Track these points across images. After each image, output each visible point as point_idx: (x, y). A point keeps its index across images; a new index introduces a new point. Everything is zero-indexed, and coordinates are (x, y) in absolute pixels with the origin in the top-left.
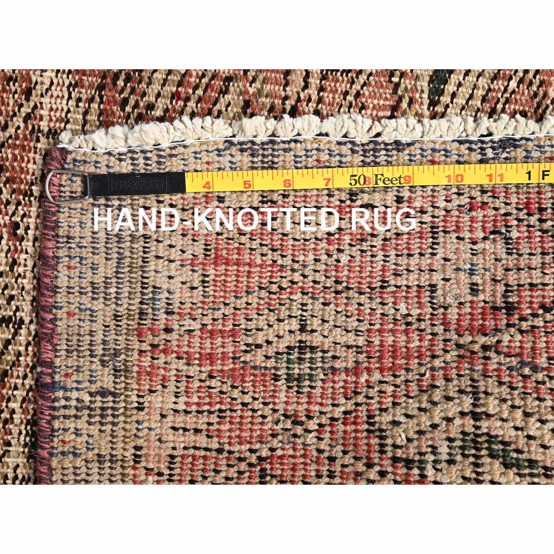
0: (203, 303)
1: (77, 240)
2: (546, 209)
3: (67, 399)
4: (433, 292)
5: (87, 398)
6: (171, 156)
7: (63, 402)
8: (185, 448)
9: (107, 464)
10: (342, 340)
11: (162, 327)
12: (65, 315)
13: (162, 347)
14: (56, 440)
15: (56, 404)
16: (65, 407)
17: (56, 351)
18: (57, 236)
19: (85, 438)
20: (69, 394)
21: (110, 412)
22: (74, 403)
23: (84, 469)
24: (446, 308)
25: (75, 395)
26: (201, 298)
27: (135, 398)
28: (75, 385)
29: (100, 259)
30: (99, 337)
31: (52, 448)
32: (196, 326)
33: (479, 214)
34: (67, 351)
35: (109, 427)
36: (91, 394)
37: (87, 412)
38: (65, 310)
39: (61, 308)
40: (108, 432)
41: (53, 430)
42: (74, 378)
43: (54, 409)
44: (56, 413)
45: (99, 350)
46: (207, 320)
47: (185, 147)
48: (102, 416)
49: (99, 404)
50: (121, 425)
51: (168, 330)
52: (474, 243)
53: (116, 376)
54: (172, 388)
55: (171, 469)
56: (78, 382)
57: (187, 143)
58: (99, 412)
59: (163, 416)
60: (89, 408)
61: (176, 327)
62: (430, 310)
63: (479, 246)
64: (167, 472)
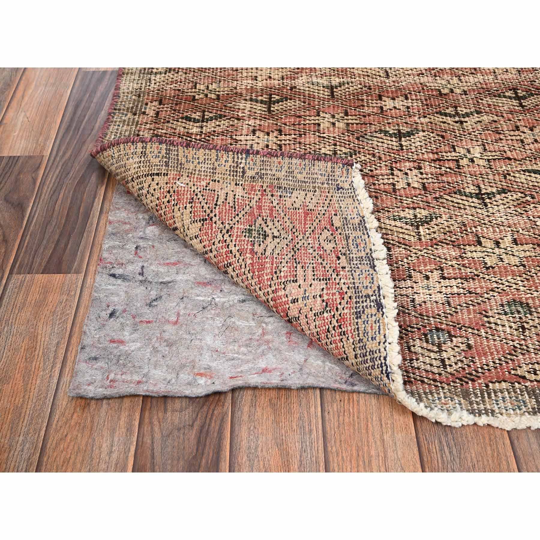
0: (286, 208)
1: (313, 167)
2: (341, 328)
3: (242, 159)
4: (293, 281)
5: (242, 166)
6: (354, 200)
7: (240, 157)
8: (218, 195)
9: (212, 171)
10: (269, 248)
11: (274, 194)
12: (279, 160)
13: (264, 193)
14: (224, 152)
15: (239, 154)
16: (238, 157)
17: (263, 156)
18: (315, 160)
19: (224, 164)
20: (244, 159)
21: (235, 174)
22: (240, 161)
23: (210, 162)
24: (284, 289)
25: (243, 161)
26: (288, 207)
27: (241, 183)
28: (248, 162)
29: (304, 175)
30: (269, 172)
31: (220, 151)
32: (275, 204)
33: (337, 296)
34: (263, 161)
35: (228, 173)
36: (243, 168)
37: (236, 165)
38: (282, 160)
39: (282, 159)
40: (226, 173)
41: (228, 152)
42: (251, 162)
43: (238, 153)
44: (236, 153)
45: (262, 172)
46: (277, 208)
47: (359, 204)
48: (233, 171)
49: (239, 170)
50: (229, 177)
51: (272, 196)
52: (320, 296)
53: (251, 177)
54: (245, 195)
55: (209, 190)
56: (249, 163)
57: (361, 204)
58: (235, 170)
59: (233, 191)
60: (237, 166)
61: (274, 198)
62: (283, 281)
63: (319, 299)
64: (208, 188)
